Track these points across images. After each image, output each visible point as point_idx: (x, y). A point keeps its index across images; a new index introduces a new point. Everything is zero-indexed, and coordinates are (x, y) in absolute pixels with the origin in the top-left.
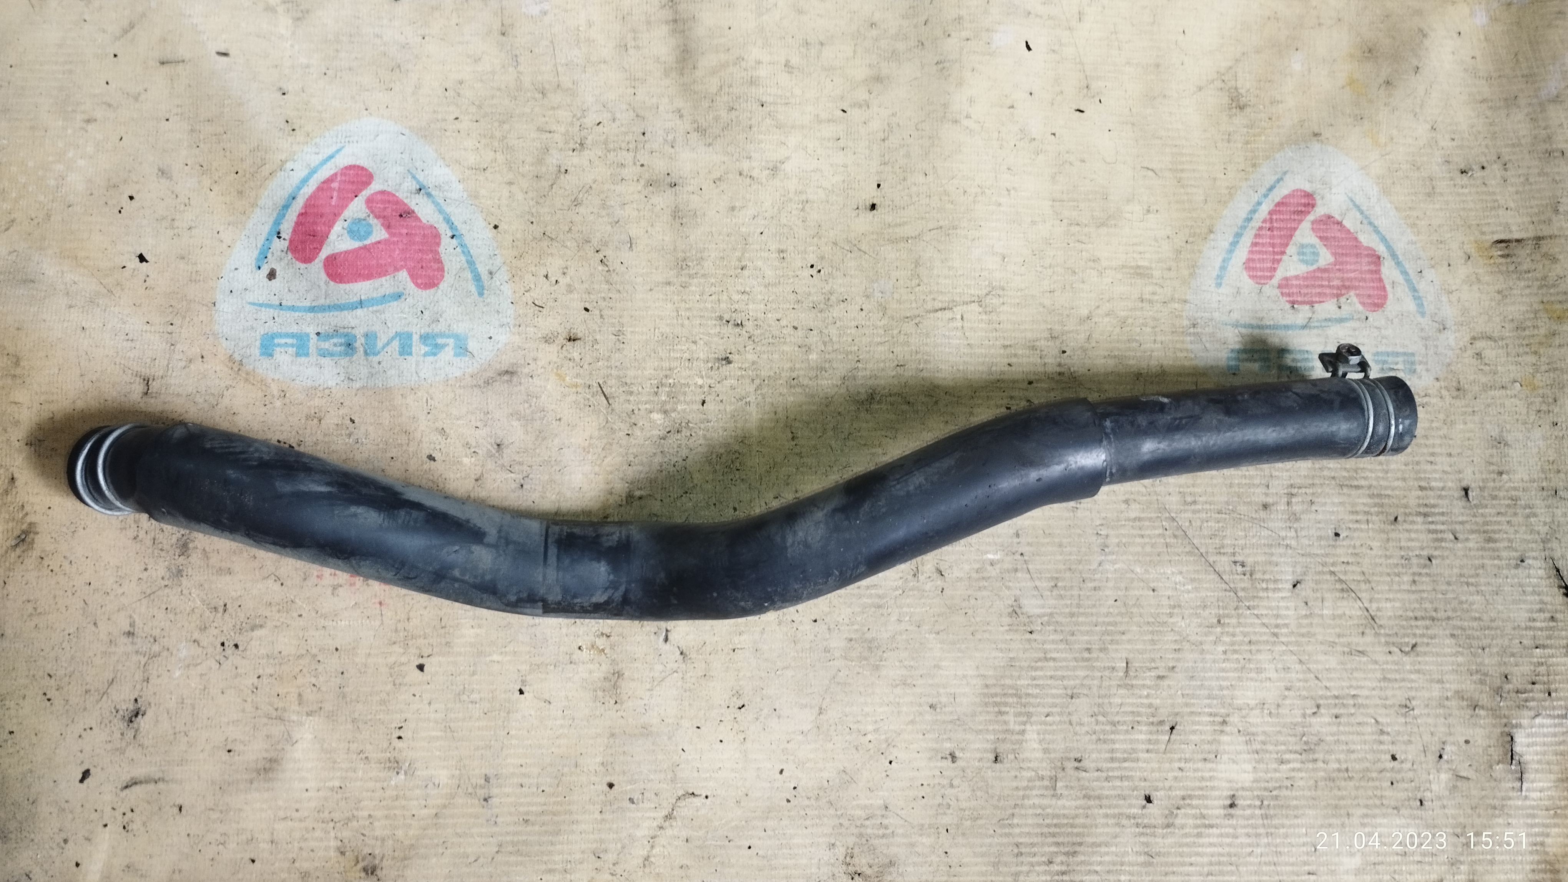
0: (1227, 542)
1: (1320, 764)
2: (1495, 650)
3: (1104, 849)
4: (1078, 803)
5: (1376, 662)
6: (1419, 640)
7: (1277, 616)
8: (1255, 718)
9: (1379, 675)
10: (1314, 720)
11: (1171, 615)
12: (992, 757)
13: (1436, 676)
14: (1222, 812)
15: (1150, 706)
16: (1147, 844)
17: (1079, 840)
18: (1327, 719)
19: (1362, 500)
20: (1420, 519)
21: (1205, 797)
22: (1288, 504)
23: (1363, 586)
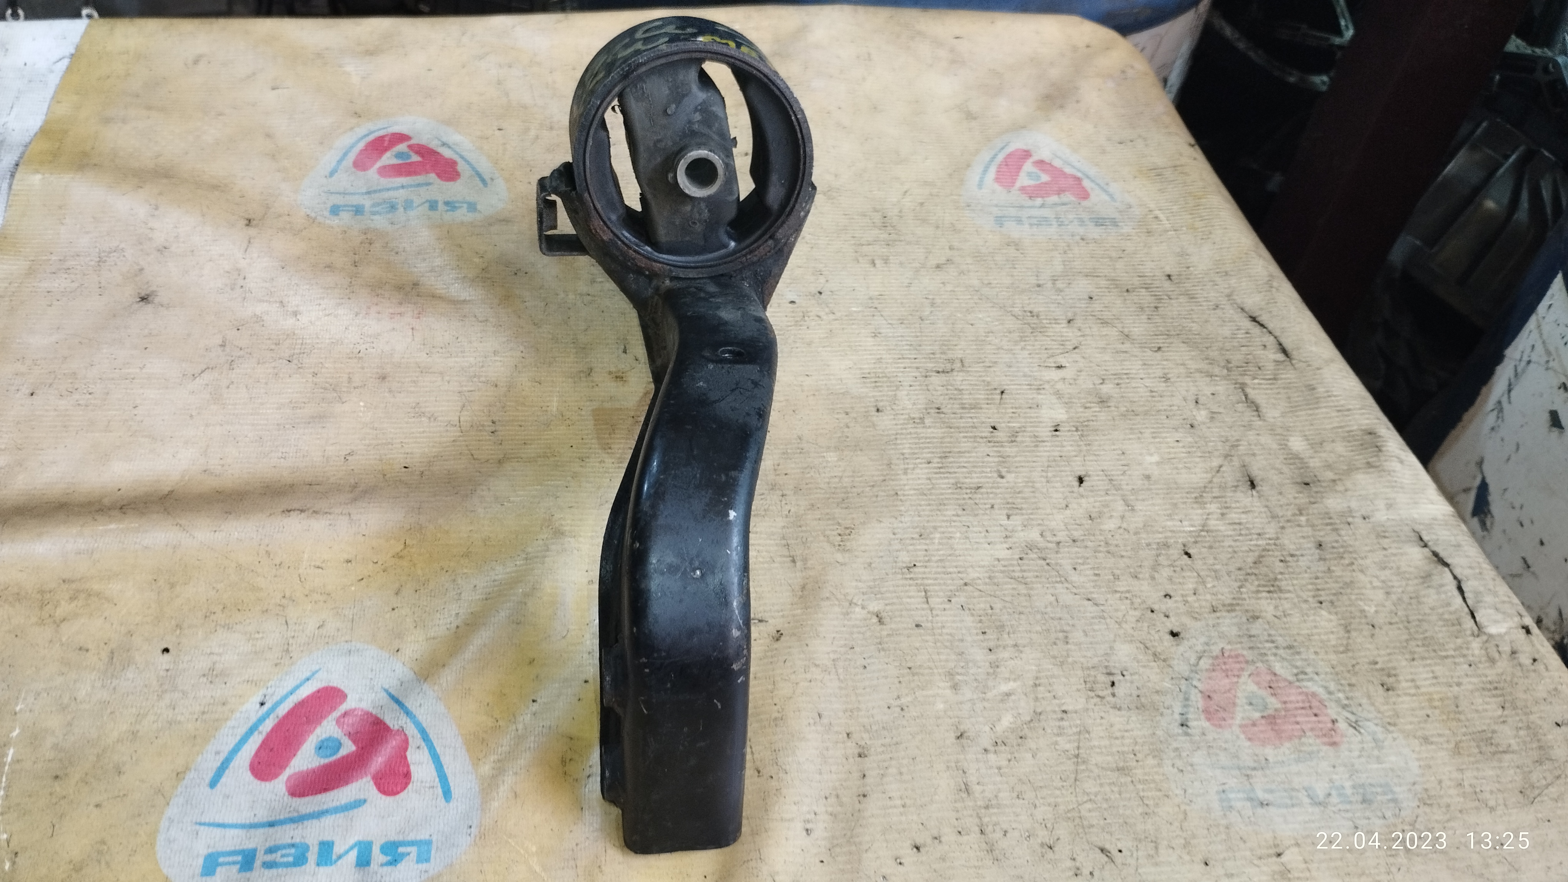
0: (1017, 301)
1: (1113, 409)
2: (1215, 348)
3: (967, 455)
4: (943, 430)
5: (1136, 356)
6: (1161, 345)
7: (1062, 336)
8: (1060, 386)
9: (1140, 363)
10: (1101, 386)
11: (987, 337)
12: (875, 409)
13: (1179, 362)
14: (1050, 434)
15: (984, 381)
16: (999, 452)
17: (948, 450)
18: (1111, 386)
19: (1103, 283)
20: (1144, 290)
21: (1037, 427)
22: (1054, 284)
23: (1116, 321)
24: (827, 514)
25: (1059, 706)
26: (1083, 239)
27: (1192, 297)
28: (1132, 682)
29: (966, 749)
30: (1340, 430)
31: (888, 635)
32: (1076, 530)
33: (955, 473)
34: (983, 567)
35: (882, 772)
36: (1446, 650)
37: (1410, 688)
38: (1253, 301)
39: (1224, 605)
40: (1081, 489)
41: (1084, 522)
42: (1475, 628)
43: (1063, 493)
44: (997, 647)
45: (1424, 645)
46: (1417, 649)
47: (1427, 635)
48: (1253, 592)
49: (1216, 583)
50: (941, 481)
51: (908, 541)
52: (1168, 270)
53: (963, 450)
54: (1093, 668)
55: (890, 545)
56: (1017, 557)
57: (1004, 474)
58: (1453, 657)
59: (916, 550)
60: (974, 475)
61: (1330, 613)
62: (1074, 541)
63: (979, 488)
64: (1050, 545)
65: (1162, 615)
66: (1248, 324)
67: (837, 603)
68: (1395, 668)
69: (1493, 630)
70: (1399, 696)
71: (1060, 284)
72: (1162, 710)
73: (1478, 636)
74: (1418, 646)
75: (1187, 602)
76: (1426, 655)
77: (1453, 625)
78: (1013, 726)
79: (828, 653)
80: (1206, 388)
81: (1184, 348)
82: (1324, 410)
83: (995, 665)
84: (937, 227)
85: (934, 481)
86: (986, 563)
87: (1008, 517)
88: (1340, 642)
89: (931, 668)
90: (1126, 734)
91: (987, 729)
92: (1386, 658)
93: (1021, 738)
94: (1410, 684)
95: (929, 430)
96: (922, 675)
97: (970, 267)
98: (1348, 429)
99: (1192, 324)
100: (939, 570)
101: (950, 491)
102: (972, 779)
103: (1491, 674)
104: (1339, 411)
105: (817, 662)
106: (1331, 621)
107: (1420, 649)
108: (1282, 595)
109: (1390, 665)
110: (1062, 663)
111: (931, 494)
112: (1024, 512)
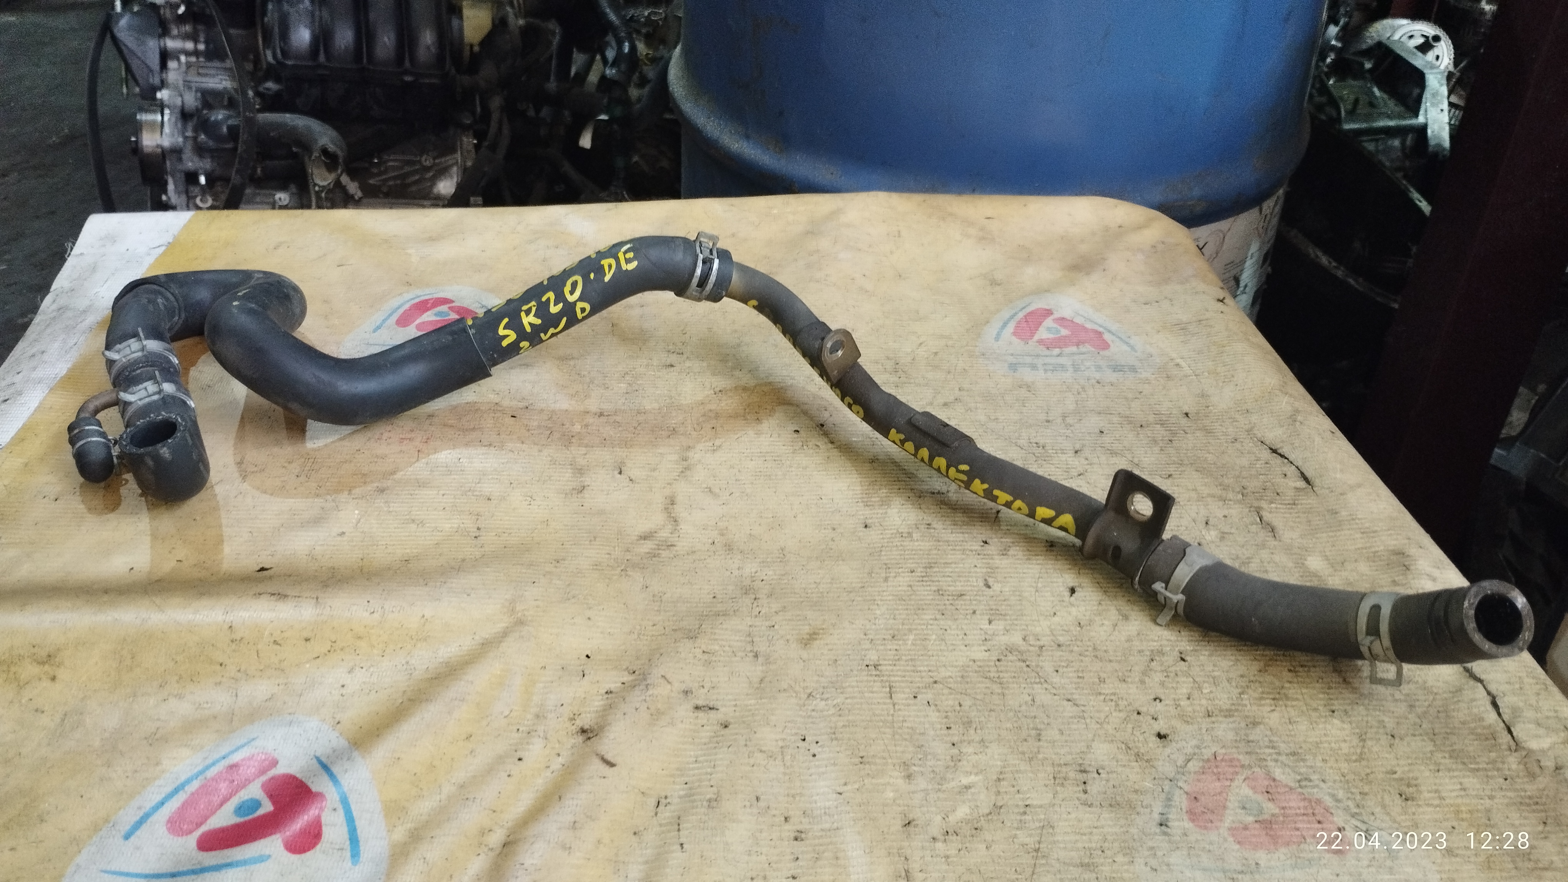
24: (798, 615)
25: (1023, 800)
26: (1098, 382)
27: (1208, 432)
28: (1107, 781)
29: (913, 836)
30: (1365, 551)
31: (844, 726)
32: (1062, 635)
33: (939, 581)
34: (956, 667)
35: (816, 856)
36: (1478, 763)
37: (1433, 798)
38: (1274, 434)
39: (1221, 711)
40: (1073, 599)
41: (1072, 628)
42: (1512, 743)
43: (1053, 602)
44: (961, 742)
45: (1451, 757)
46: (1443, 761)
47: (1455, 747)
48: (1256, 699)
49: (1214, 689)
50: (922, 588)
51: (879, 642)
52: (1186, 409)
53: (950, 561)
54: (1065, 765)
55: (860, 644)
56: (996, 658)
57: (991, 584)
58: (1486, 770)
59: (886, 650)
60: (958, 583)
61: (1343, 722)
62: (1059, 645)
63: (961, 595)
64: (1032, 648)
65: (1150, 718)
66: (1266, 454)
67: (794, 695)
68: (1416, 779)
69: (1533, 745)
70: (1419, 806)
71: (1069, 420)
72: (1139, 809)
73: (1516, 751)
74: (1445, 757)
75: (1179, 705)
76: (1454, 767)
77: (1487, 739)
78: (969, 817)
79: (777, 741)
80: (1217, 510)
81: (1196, 475)
82: (1347, 532)
83: (956, 760)
84: (949, 372)
85: (914, 588)
86: (961, 663)
87: (990, 622)
88: (1352, 750)
89: (884, 758)
90: (1095, 830)
91: (939, 818)
92: (1406, 769)
93: (976, 829)
94: (1432, 795)
95: (916, 544)
96: (875, 764)
97: (978, 405)
98: (1373, 550)
99: (1207, 455)
100: (908, 668)
101: (931, 597)
102: (915, 866)
103: (1531, 789)
104: (1363, 533)
105: (764, 749)
106: (1344, 729)
107: (1447, 761)
108: (1289, 703)
109: (1411, 775)
110: (1031, 759)
111: (910, 600)
112: (1008, 617)
